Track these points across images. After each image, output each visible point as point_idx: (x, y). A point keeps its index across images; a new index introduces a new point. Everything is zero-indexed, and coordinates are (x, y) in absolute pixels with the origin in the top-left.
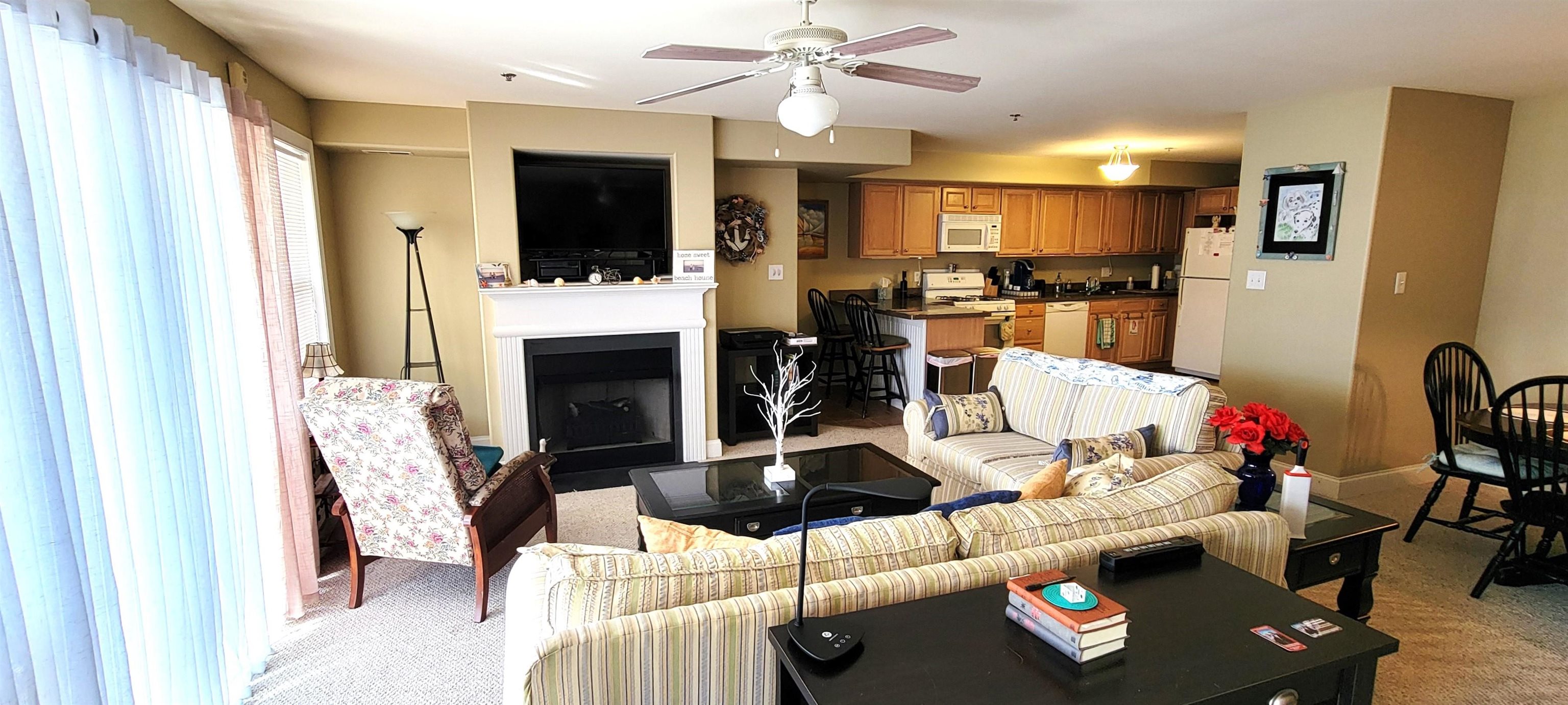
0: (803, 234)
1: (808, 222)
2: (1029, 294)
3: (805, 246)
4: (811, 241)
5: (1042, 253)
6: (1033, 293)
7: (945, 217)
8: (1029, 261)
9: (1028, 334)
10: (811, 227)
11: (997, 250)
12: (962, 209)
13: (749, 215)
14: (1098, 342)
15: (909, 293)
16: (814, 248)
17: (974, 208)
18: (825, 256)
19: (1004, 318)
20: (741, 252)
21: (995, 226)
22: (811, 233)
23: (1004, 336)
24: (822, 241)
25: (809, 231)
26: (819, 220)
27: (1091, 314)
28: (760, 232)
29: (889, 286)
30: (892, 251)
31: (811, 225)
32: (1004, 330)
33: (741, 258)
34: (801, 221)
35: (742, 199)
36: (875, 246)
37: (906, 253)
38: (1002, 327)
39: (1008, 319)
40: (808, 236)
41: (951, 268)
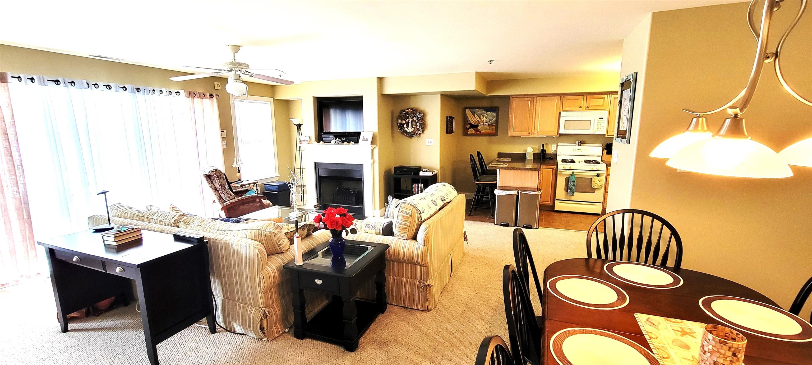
0: (484, 124)
1: (486, 118)
3: (484, 130)
4: (488, 127)
7: (563, 114)
11: (604, 132)
12: (579, 109)
13: (415, 117)
15: (547, 156)
16: (490, 131)
17: (587, 108)
18: (495, 134)
19: (596, 174)
20: (411, 132)
21: (602, 118)
22: (488, 123)
23: (594, 186)
24: (494, 127)
26: (492, 117)
28: (418, 124)
29: (531, 151)
30: (528, 133)
31: (488, 119)
32: (595, 182)
33: (411, 135)
34: (483, 118)
35: (411, 109)
36: (516, 130)
37: (536, 134)
38: (593, 180)
39: (598, 175)
40: (486, 125)
41: (577, 143)
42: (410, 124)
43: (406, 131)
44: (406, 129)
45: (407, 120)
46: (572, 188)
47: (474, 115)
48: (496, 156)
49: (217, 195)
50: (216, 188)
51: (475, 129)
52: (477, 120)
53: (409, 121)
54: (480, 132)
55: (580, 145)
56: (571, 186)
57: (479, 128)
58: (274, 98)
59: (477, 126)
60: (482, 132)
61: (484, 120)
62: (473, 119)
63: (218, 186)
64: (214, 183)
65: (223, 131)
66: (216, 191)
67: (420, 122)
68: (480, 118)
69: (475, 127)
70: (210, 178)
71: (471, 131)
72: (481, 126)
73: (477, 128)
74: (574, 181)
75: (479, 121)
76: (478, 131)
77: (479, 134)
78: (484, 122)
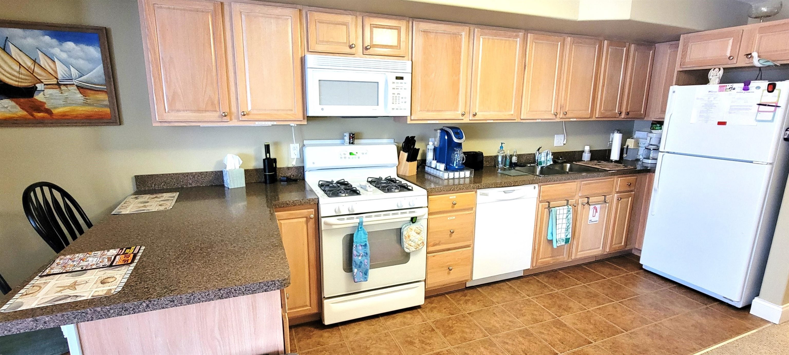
2: (457, 174)
3: (64, 106)
5: (476, 118)
6: (462, 174)
8: (457, 130)
9: (451, 235)
10: (74, 72)
11: (405, 113)
12: (348, 50)
14: (549, 238)
15: (280, 175)
17: (367, 49)
18: (113, 120)
19: (410, 219)
21: (402, 78)
22: (75, 82)
23: (407, 245)
25: (71, 79)
27: (541, 202)
29: (237, 167)
30: (217, 114)
31: (72, 69)
32: (409, 237)
34: (49, 61)
36: (178, 105)
37: (244, 118)
38: (405, 233)
39: (413, 220)
40: (70, 88)
41: (347, 139)
46: (361, 262)
48: (130, 187)
52: (23, 71)
55: (352, 143)
56: (360, 258)
57: (39, 97)
59: (31, 90)
61: (56, 72)
62: (3, 67)
68: (35, 62)
69: (16, 93)
73: (32, 96)
74: (365, 245)
75: (32, 73)
76: (39, 107)
77: (43, 118)
78: (60, 77)
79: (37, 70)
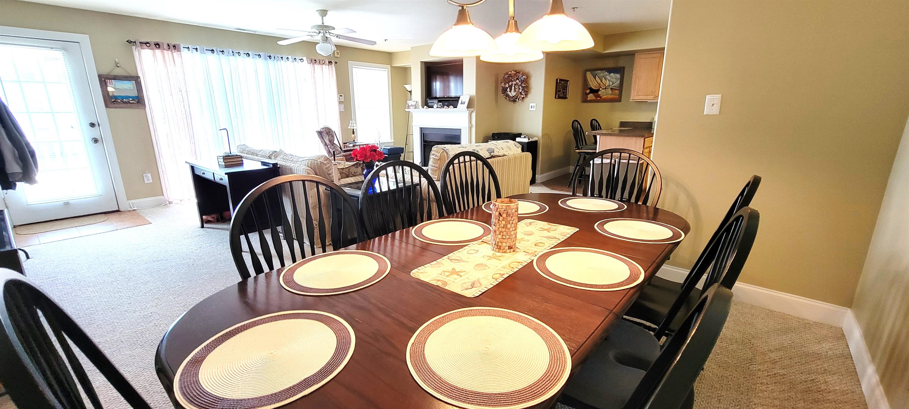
0: (606, 88)
1: (609, 81)
3: (605, 95)
4: (611, 92)
10: (611, 83)
13: (518, 79)
16: (612, 96)
18: (619, 100)
20: (513, 97)
22: (610, 87)
24: (617, 92)
25: (609, 86)
26: (616, 79)
28: (520, 87)
30: (654, 96)
33: (514, 100)
34: (605, 80)
35: (515, 72)
36: (640, 94)
40: (609, 89)
42: (513, 88)
43: (509, 95)
44: (509, 92)
45: (510, 83)
47: (595, 78)
48: (618, 124)
49: (326, 149)
50: (326, 143)
51: (595, 94)
52: (598, 84)
53: (512, 84)
54: (601, 97)
57: (600, 93)
58: (391, 66)
59: (598, 90)
60: (603, 97)
61: (606, 84)
62: (593, 83)
63: (328, 142)
64: (324, 139)
65: (342, 96)
66: (326, 146)
67: (523, 85)
68: (601, 81)
69: (595, 91)
70: (321, 134)
71: (591, 96)
72: (602, 91)
73: (598, 92)
75: (599, 84)
76: (599, 96)
77: (599, 100)
78: (607, 86)
79: (601, 84)
